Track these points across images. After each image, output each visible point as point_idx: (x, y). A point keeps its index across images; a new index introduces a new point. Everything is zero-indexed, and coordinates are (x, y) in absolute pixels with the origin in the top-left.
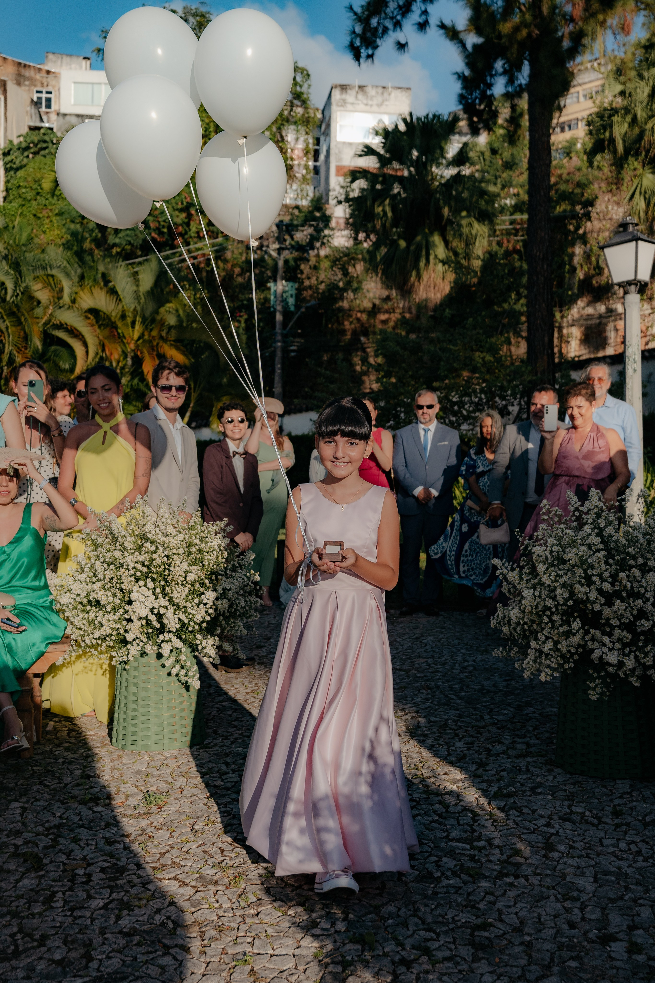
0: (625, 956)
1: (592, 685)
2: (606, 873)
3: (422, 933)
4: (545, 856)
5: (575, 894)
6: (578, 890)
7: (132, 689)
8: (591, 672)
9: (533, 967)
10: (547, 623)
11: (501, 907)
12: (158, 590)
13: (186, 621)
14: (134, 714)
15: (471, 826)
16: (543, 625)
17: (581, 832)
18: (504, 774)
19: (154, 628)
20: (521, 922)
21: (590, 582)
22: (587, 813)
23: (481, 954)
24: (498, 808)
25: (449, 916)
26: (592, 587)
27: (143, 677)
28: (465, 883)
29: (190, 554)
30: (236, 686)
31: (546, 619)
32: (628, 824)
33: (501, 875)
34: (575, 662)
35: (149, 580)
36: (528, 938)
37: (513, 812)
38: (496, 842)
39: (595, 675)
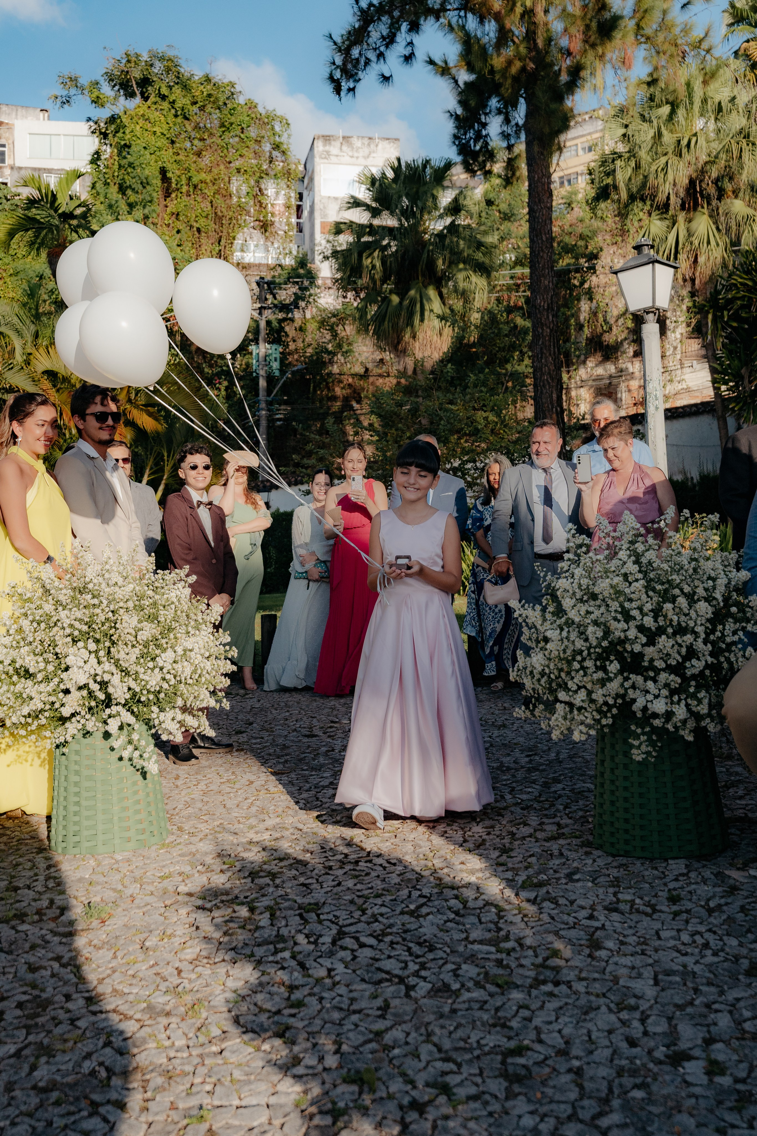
0: (704, 1079)
1: (636, 743)
2: (669, 973)
3: (439, 1064)
4: (590, 956)
5: (632, 1001)
6: (635, 996)
7: (73, 778)
8: (633, 727)
9: (586, 1102)
10: (577, 671)
11: (540, 1024)
12: (102, 653)
13: (138, 690)
14: (77, 808)
15: (496, 924)
16: (573, 674)
17: (633, 924)
18: (533, 860)
19: (98, 700)
20: (567, 1043)
21: (628, 617)
22: (638, 901)
23: (516, 1088)
24: (528, 901)
25: (473, 1040)
26: (631, 623)
27: (87, 762)
28: (491, 995)
29: (141, 608)
30: (208, 776)
31: (576, 665)
32: (688, 911)
33: (537, 982)
34: (613, 716)
35: (90, 641)
36: (576, 1063)
37: (546, 904)
38: (528, 942)
39: (639, 731)
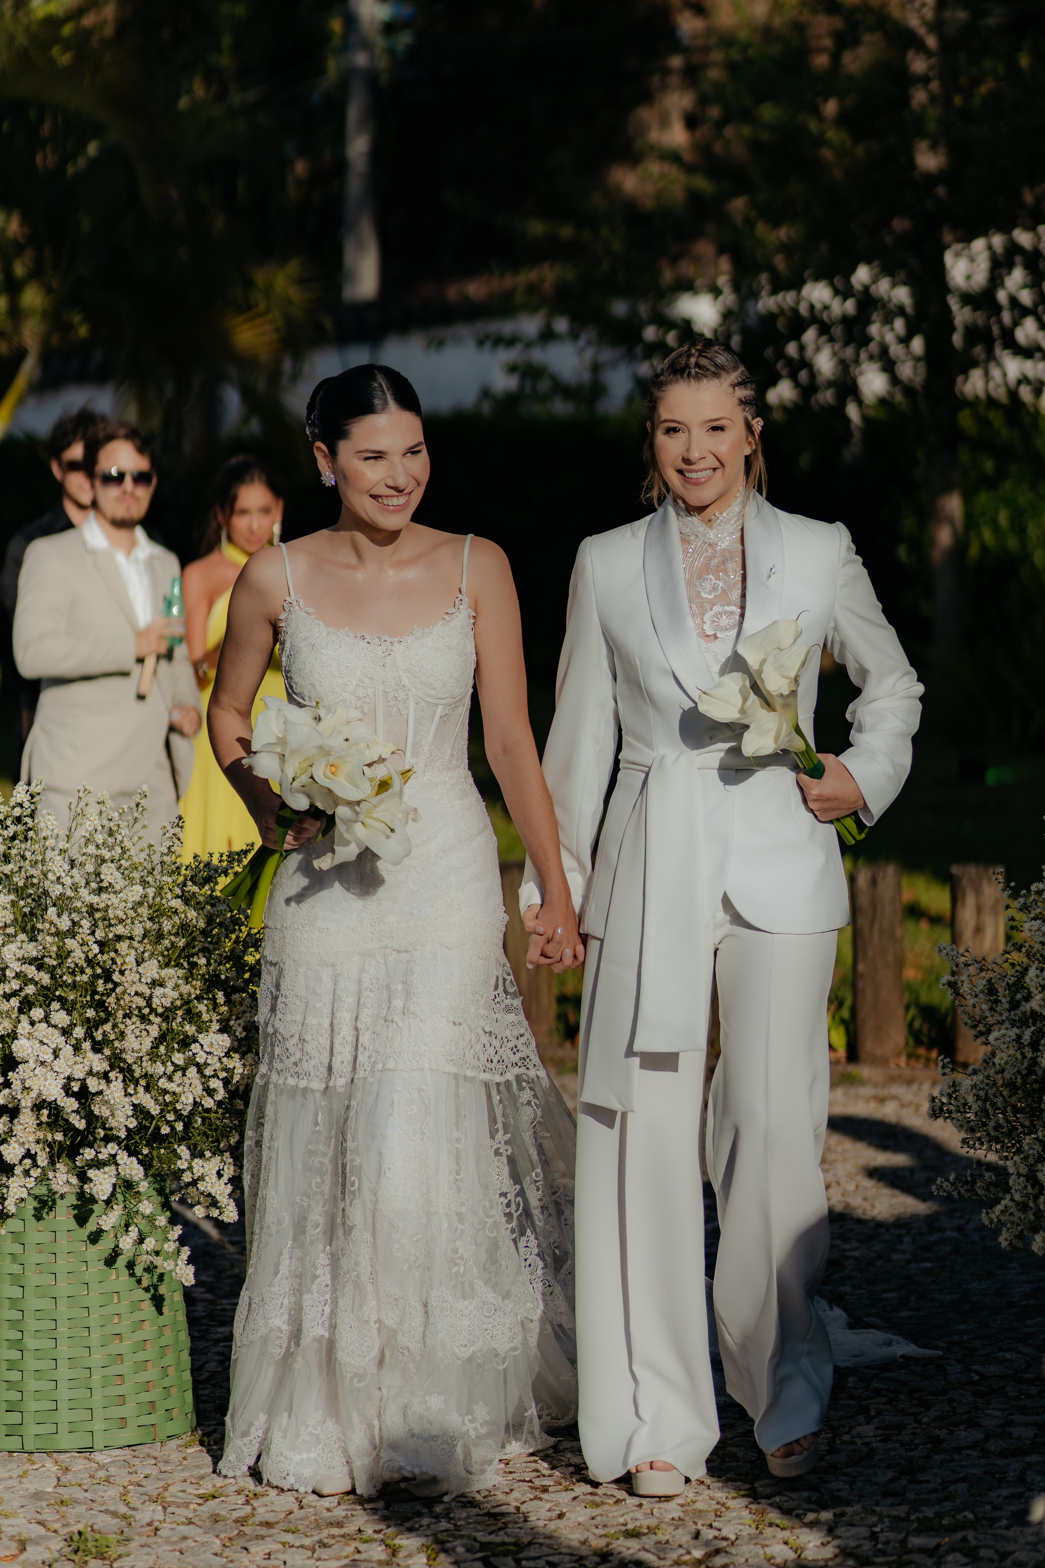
12: (79, 1032)
13: (155, 1110)
19: (68, 1128)
27: (38, 1258)
29: (160, 936)
35: (56, 1005)
